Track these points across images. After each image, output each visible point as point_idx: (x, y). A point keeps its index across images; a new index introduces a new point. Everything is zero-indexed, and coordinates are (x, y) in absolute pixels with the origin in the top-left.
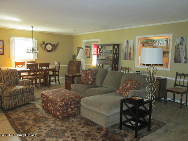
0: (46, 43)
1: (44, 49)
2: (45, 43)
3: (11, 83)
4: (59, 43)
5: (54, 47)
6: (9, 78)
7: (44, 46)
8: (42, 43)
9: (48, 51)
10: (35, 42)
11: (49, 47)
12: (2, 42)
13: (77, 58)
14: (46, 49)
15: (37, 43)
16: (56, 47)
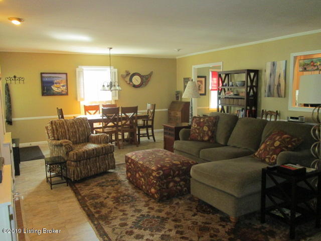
0: (131, 74)
1: (129, 84)
2: (129, 73)
3: (79, 139)
4: (152, 73)
5: (145, 80)
6: (76, 132)
7: (128, 79)
8: (125, 74)
9: (135, 86)
10: (115, 73)
11: (137, 80)
12: (65, 75)
13: (183, 97)
14: (131, 83)
15: (117, 73)
16: (147, 79)
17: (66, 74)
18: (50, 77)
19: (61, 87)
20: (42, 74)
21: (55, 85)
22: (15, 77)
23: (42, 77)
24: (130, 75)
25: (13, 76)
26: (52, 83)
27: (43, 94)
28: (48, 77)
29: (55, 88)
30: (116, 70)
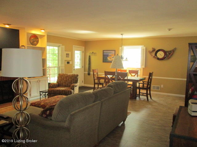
1: (154, 57)
2: (155, 50)
4: (175, 49)
5: (168, 55)
7: (154, 54)
8: (151, 50)
9: (158, 59)
10: (144, 49)
11: (161, 55)
14: (156, 57)
15: (145, 50)
16: (170, 54)
17: (115, 51)
18: (107, 52)
19: (112, 58)
20: (103, 51)
21: (109, 57)
22: (93, 53)
23: (103, 53)
24: (156, 51)
25: (92, 52)
26: (108, 56)
27: (104, 61)
28: (106, 53)
29: (109, 59)
30: (144, 48)
